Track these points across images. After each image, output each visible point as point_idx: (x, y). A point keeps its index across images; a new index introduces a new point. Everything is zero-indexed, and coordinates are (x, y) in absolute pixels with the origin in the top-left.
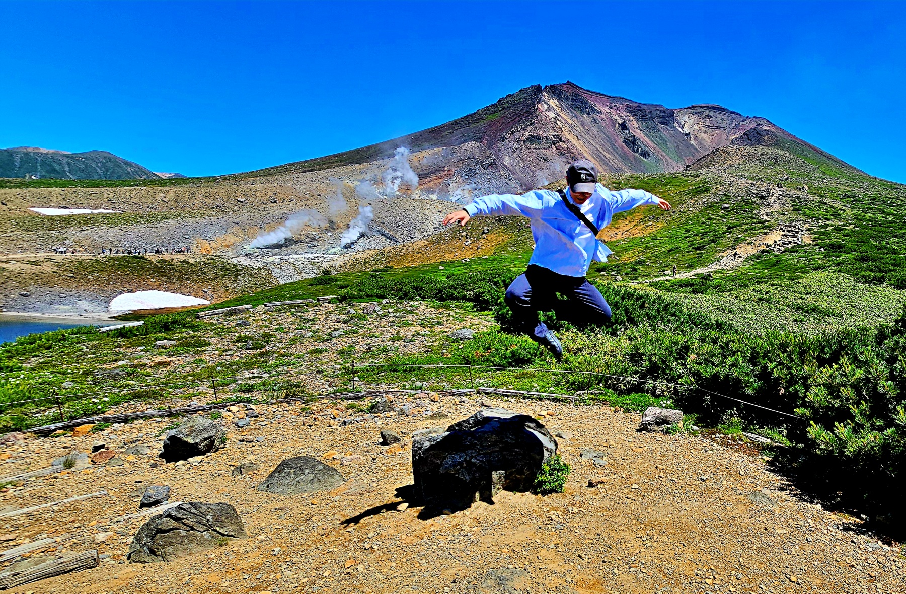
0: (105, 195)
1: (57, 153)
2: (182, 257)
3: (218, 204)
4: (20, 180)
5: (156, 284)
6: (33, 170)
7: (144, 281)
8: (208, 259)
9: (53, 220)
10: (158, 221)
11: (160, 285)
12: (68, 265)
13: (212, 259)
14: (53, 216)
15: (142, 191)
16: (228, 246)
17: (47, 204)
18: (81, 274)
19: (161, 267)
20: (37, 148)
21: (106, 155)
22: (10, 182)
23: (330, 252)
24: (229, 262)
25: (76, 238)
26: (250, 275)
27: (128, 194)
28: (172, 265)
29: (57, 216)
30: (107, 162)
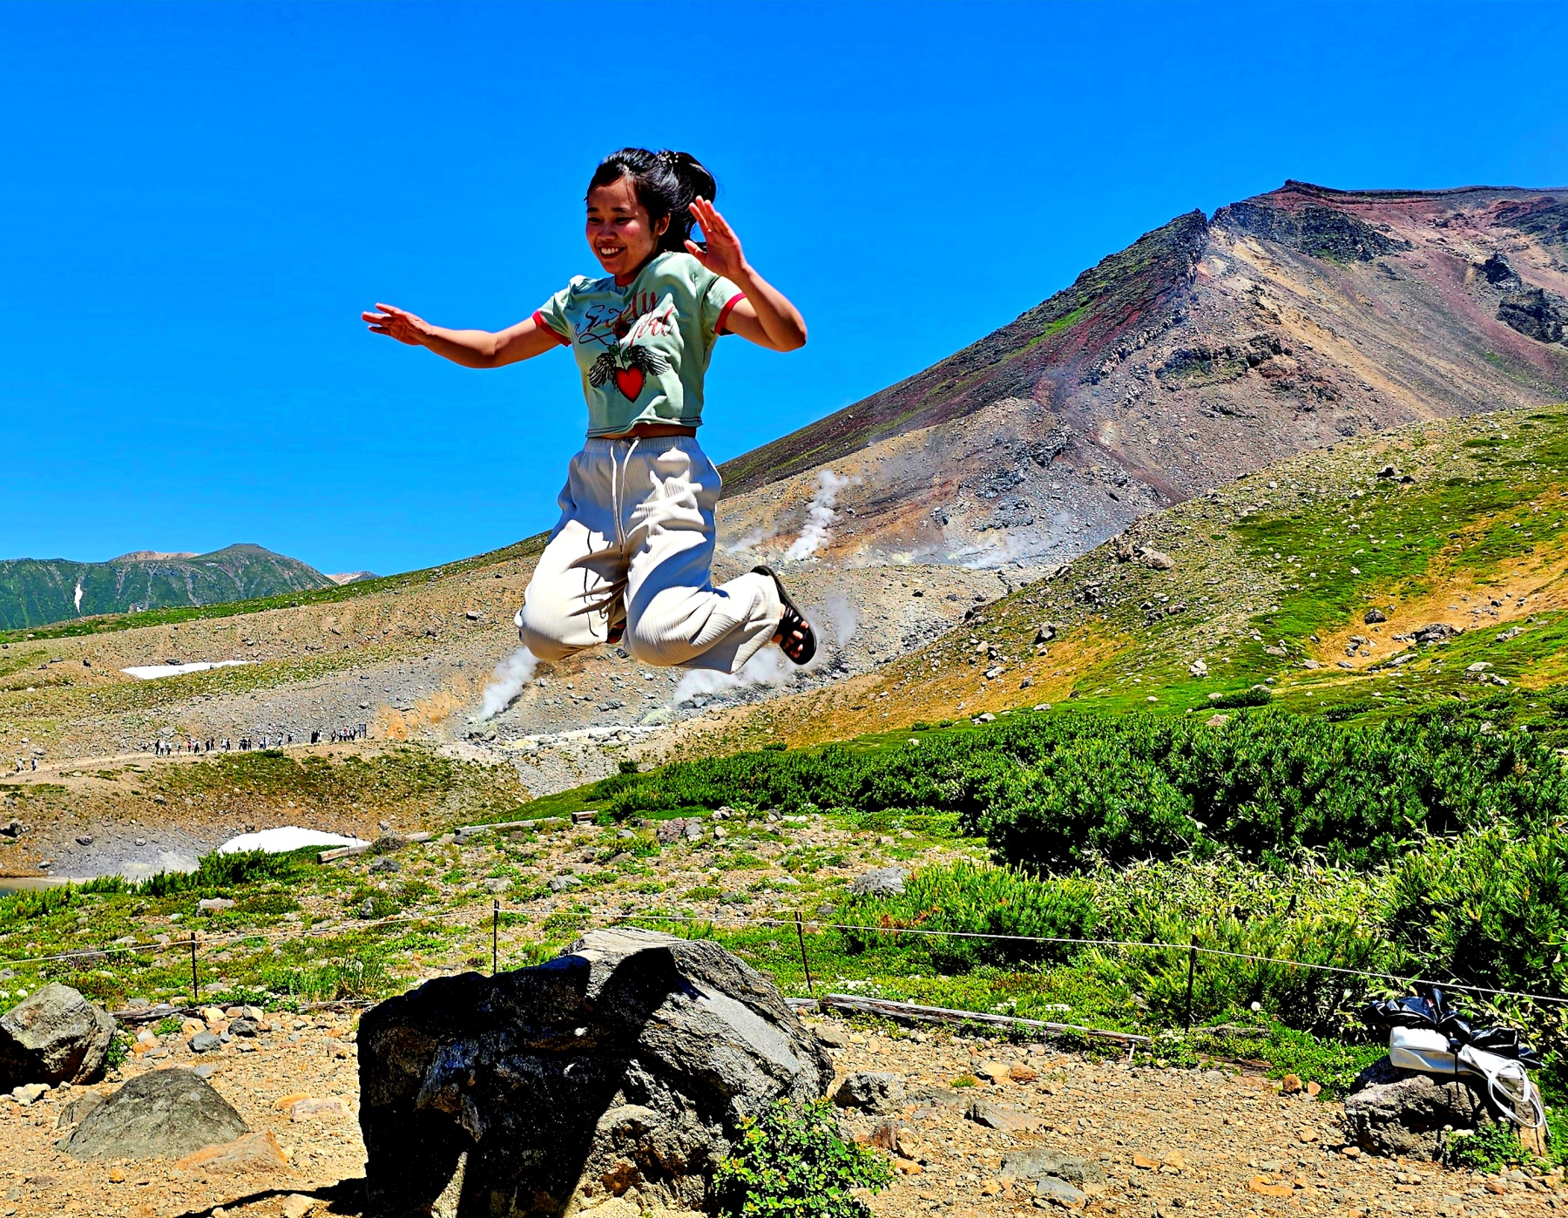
0: (240, 630)
1: (179, 559)
2: (348, 750)
3: (431, 629)
4: (118, 617)
5: (297, 811)
6: (139, 597)
7: (277, 806)
8: (396, 751)
9: (151, 687)
10: (318, 675)
11: (304, 814)
12: (157, 777)
13: (403, 751)
14: (151, 681)
15: (300, 615)
16: (438, 720)
17: (147, 659)
18: (175, 795)
19: (309, 773)
20: (150, 553)
21: (253, 551)
22: (103, 622)
23: (646, 720)
24: (435, 755)
25: (180, 722)
26: (474, 785)
27: (276, 624)
28: (329, 768)
29: (158, 679)
30: (252, 564)
